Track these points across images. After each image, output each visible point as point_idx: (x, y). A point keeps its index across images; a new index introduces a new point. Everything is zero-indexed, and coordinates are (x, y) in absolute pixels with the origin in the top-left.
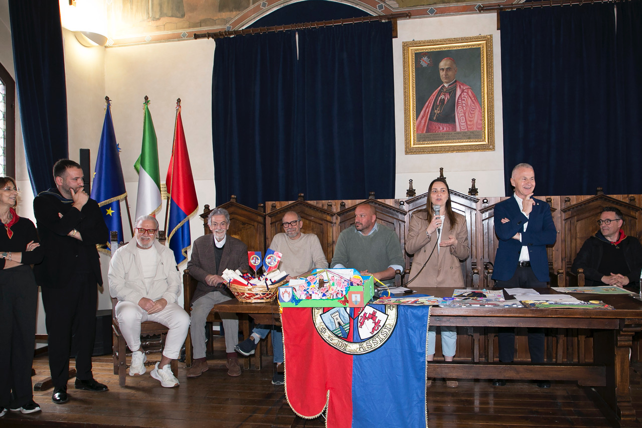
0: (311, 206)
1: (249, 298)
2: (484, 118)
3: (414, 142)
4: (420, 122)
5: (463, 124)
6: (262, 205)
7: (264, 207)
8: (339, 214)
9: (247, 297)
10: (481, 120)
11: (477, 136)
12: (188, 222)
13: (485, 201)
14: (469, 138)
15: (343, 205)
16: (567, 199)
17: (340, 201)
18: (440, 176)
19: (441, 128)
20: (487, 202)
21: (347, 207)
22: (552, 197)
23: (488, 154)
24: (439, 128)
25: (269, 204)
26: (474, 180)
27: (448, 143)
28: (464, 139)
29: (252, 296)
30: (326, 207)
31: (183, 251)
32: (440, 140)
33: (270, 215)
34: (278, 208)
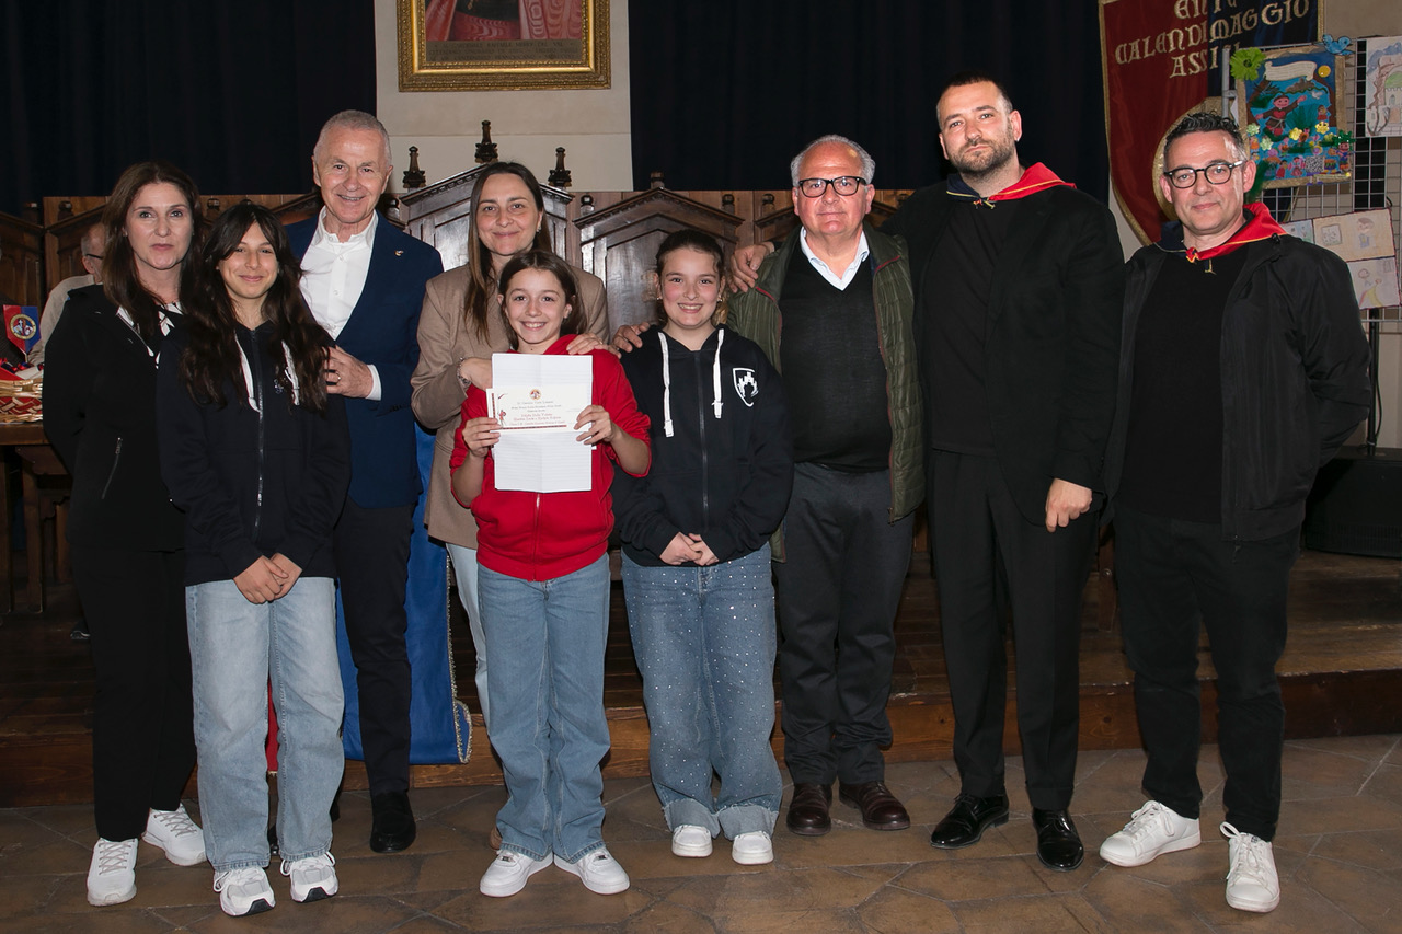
1: (24, 410)
2: (587, 10)
3: (420, 60)
4: (435, 14)
5: (539, 23)
6: (34, 205)
7: (40, 210)
9: (20, 408)
10: (579, 15)
11: (572, 53)
13: (587, 200)
14: (552, 57)
16: (766, 198)
18: (484, 141)
19: (486, 31)
20: (590, 203)
22: (736, 194)
23: (594, 95)
24: (481, 30)
25: (53, 203)
26: (561, 152)
27: (502, 66)
28: (540, 58)
29: (31, 406)
32: (482, 59)
33: (56, 231)
34: (77, 213)
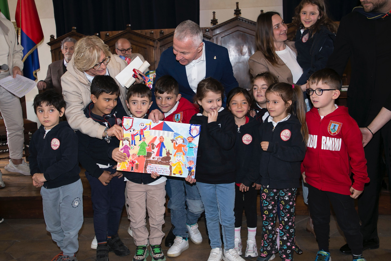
0: (137, 35)
6: (98, 34)
8: (160, 40)
12: (37, 49)
15: (161, 33)
17: (159, 30)
18: (236, 9)
21: (165, 34)
25: (103, 33)
26: (262, 11)
30: (148, 35)
31: (34, 73)
34: (110, 37)
